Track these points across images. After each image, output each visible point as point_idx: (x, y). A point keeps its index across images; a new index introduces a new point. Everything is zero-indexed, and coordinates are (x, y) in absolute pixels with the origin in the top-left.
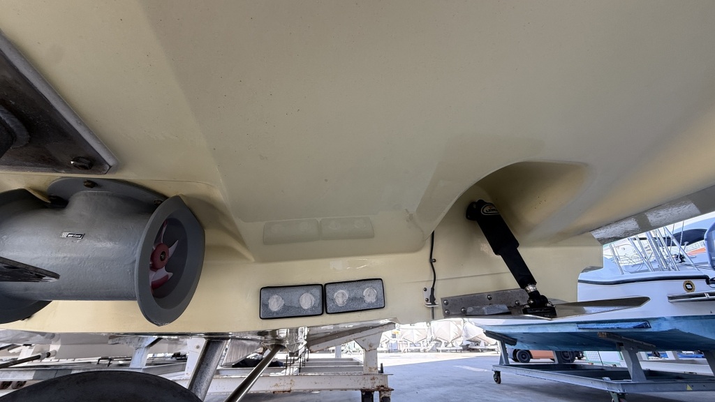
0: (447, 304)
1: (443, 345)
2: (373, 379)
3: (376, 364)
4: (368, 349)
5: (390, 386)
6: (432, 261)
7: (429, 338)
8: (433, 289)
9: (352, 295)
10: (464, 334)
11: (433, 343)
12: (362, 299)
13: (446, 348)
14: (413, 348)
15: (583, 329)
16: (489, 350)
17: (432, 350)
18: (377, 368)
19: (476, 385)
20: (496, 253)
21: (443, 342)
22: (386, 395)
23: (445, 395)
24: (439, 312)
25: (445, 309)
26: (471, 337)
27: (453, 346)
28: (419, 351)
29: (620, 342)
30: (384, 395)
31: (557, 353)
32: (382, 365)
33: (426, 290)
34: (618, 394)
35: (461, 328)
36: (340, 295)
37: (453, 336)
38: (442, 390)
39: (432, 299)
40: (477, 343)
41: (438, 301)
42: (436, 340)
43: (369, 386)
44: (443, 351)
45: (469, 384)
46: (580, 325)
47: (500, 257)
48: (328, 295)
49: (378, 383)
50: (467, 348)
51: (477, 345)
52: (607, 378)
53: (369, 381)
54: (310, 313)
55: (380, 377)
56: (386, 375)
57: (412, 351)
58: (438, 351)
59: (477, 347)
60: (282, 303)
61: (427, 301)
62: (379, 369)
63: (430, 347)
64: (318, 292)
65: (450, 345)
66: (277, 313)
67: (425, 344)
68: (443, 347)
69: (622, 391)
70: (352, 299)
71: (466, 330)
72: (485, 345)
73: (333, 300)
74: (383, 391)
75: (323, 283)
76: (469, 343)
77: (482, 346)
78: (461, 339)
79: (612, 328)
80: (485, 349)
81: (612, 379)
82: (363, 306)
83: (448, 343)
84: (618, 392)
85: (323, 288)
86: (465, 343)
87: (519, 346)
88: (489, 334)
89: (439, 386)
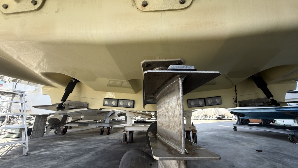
0: (240, 103)
1: (208, 117)
2: (190, 127)
3: (191, 122)
4: (187, 118)
5: (196, 130)
6: (236, 91)
7: (202, 115)
8: (236, 99)
9: (213, 101)
10: (218, 113)
11: (204, 117)
12: (216, 102)
13: (210, 119)
14: (195, 118)
15: (278, 110)
16: (229, 119)
17: (203, 119)
18: (191, 124)
19: (226, 131)
20: (259, 88)
21: (209, 116)
22: (195, 133)
23: (214, 134)
24: (238, 105)
25: (239, 104)
26: (221, 114)
27: (213, 118)
28: (198, 119)
29: (296, 115)
30: (194, 132)
31: (263, 120)
32: (193, 123)
33: (234, 99)
34: (292, 135)
35: (217, 111)
36: (210, 101)
37: (213, 114)
38: (212, 133)
39: (236, 101)
40: (224, 116)
41: (238, 102)
42: (205, 115)
43: (188, 129)
44: (208, 119)
45: (223, 131)
46: (277, 109)
47: (260, 89)
48: (206, 101)
49: (192, 129)
50: (219, 119)
51: (224, 117)
52: (287, 129)
53: (189, 128)
54: (202, 106)
55: (192, 127)
56: (195, 126)
57: (195, 120)
58: (206, 119)
59: (224, 118)
60: (194, 103)
61: (234, 102)
62: (192, 124)
63: (203, 118)
64: (203, 100)
65: (211, 117)
66: (193, 106)
67: (201, 117)
68: (208, 118)
69: (294, 134)
70: (213, 102)
71: (219, 112)
72: (227, 117)
73: (208, 102)
74: (194, 131)
75: (204, 98)
76: (220, 116)
77: (226, 118)
78: (217, 115)
79: (293, 110)
80: (227, 119)
81: (289, 130)
82: (216, 104)
83: (211, 116)
84: (292, 134)
85: (205, 99)
86: (218, 117)
87: (245, 118)
88: (232, 113)
89: (211, 131)
